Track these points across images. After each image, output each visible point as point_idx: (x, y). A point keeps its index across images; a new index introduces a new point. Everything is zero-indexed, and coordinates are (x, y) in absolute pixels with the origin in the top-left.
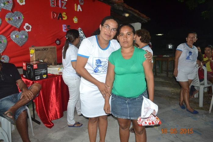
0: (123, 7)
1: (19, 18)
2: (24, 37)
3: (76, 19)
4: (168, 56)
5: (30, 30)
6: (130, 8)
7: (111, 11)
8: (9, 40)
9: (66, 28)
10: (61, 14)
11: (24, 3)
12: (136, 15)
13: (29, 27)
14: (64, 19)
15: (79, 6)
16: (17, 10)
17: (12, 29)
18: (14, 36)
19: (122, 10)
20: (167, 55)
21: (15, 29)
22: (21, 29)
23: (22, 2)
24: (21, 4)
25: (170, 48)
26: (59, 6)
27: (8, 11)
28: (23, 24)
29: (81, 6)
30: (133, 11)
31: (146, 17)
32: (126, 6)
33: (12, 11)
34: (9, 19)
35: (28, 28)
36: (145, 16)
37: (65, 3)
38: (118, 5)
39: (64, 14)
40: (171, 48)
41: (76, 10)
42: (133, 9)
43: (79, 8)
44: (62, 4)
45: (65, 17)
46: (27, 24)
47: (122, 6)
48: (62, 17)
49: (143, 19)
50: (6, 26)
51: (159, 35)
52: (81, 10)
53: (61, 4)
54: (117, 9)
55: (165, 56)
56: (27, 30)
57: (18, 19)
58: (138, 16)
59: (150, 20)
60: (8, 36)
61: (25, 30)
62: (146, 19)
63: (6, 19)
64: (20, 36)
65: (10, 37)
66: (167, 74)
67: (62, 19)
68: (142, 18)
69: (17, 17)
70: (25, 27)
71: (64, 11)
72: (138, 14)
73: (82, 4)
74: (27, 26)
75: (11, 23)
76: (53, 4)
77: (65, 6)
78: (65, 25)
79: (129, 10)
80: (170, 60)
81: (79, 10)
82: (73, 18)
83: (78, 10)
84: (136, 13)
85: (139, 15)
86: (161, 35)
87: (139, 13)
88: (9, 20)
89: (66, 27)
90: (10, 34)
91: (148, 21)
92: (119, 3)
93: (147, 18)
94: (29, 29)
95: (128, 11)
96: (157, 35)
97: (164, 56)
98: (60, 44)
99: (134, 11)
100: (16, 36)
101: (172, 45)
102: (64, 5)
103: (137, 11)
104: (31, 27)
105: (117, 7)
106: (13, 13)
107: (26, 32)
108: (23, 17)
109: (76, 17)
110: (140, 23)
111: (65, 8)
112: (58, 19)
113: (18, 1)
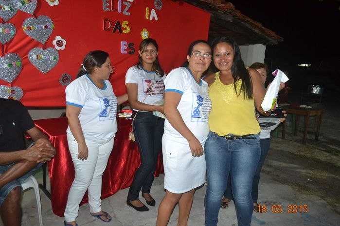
0: (233, 16)
1: (46, 27)
2: (51, 58)
4: (310, 107)
5: (63, 48)
6: (247, 19)
7: (211, 22)
8: (26, 63)
9: (126, 48)
10: (119, 24)
11: (57, 3)
12: (257, 31)
13: (62, 43)
14: (125, 32)
15: (153, 11)
17: (33, 44)
18: (34, 57)
19: (232, 22)
20: (307, 106)
21: (37, 44)
22: (47, 45)
24: (52, 4)
25: (314, 92)
26: (117, 10)
27: (28, 15)
28: (52, 38)
29: (157, 12)
30: (251, 24)
31: (276, 36)
32: (239, 14)
33: (35, 15)
34: (29, 28)
35: (60, 43)
36: (273, 34)
37: (129, 5)
38: (224, 13)
39: (124, 24)
40: (318, 93)
41: (147, 17)
42: (251, 21)
43: (153, 13)
44: (123, 7)
45: (126, 29)
46: (58, 38)
47: (231, 15)
48: (121, 29)
49: (271, 39)
50: (23, 39)
51: (304, 65)
52: (156, 19)
54: (223, 19)
55: (304, 106)
56: (58, 48)
57: (44, 28)
58: (260, 33)
59: (282, 40)
61: (54, 47)
62: (274, 38)
63: (24, 27)
64: (44, 57)
65: (27, 57)
67: (121, 32)
68: (267, 38)
69: (43, 26)
70: (54, 43)
71: (126, 18)
72: (261, 29)
73: (160, 8)
74: (59, 41)
75: (30, 34)
76: (107, 7)
77: (128, 11)
78: (126, 43)
79: (245, 22)
80: (311, 115)
81: (154, 18)
82: (141, 30)
83: (151, 19)
84: (257, 27)
85: (263, 31)
86: (307, 65)
87: (263, 28)
88: (28, 30)
89: (126, 45)
90: (27, 53)
91: (279, 42)
92: (226, 10)
93: (277, 38)
94: (61, 46)
95: (243, 23)
96: (299, 65)
97: (301, 106)
99: (254, 24)
101: (319, 88)
102: (127, 8)
103: (260, 25)
104: (65, 42)
105: (223, 16)
106: (36, 18)
107: (57, 50)
108: (53, 26)
109: (146, 30)
110: (264, 45)
111: (129, 14)
112: (114, 32)
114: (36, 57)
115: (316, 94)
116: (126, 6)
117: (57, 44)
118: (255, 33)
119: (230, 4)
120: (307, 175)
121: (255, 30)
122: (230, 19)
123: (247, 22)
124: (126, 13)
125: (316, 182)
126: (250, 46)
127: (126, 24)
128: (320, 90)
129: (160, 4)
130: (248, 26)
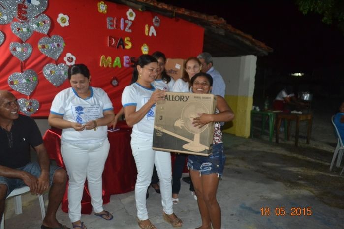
1: (58, 45)
2: (63, 73)
4: (300, 112)
6: (238, 32)
7: (205, 36)
8: (41, 78)
10: (122, 40)
12: (247, 43)
13: (72, 59)
14: (127, 47)
15: (152, 27)
16: (56, 34)
18: (48, 72)
19: (224, 35)
20: (298, 111)
21: (50, 61)
22: (59, 61)
23: (65, 22)
24: (63, 25)
25: (305, 99)
26: (119, 27)
27: (42, 35)
28: (63, 55)
29: (155, 28)
30: (243, 37)
31: (265, 46)
32: (230, 28)
33: (49, 35)
34: (44, 47)
35: (70, 60)
36: (263, 45)
37: (130, 24)
38: (217, 27)
39: (126, 40)
40: (307, 99)
41: (147, 34)
42: (242, 34)
43: (153, 31)
44: (125, 25)
45: (128, 45)
46: (69, 55)
47: (224, 29)
48: (124, 45)
49: (260, 50)
50: (39, 56)
52: (155, 34)
53: (123, 25)
54: (216, 33)
55: (295, 112)
56: (69, 64)
57: (56, 46)
58: (251, 45)
59: (272, 51)
61: (65, 63)
62: (265, 49)
63: (40, 46)
64: (57, 73)
65: (42, 73)
66: (296, 142)
67: (124, 47)
68: (258, 49)
69: (55, 44)
70: (66, 59)
71: (128, 35)
72: (251, 42)
73: (157, 24)
74: (69, 57)
75: (45, 52)
76: (111, 25)
77: (130, 28)
78: (128, 57)
79: (237, 35)
80: (301, 119)
81: (153, 34)
82: (142, 45)
83: (150, 35)
84: (247, 39)
85: (253, 43)
86: (300, 75)
87: (254, 40)
89: (129, 60)
90: (42, 69)
91: (268, 53)
92: (218, 24)
93: (267, 49)
94: (72, 62)
95: (234, 36)
96: (293, 74)
97: (292, 112)
98: (117, 85)
100: (51, 71)
102: (129, 26)
103: (250, 37)
104: (74, 58)
105: (215, 30)
106: (50, 38)
107: (68, 66)
108: (64, 45)
109: (145, 44)
110: (255, 55)
111: (130, 31)
112: (118, 47)
113: (59, 20)
115: (306, 101)
116: (127, 24)
117: (68, 60)
119: (222, 20)
120: (298, 173)
122: (222, 33)
123: (239, 35)
124: (127, 30)
125: (306, 178)
126: (242, 57)
127: (128, 41)
128: (310, 96)
130: (239, 38)
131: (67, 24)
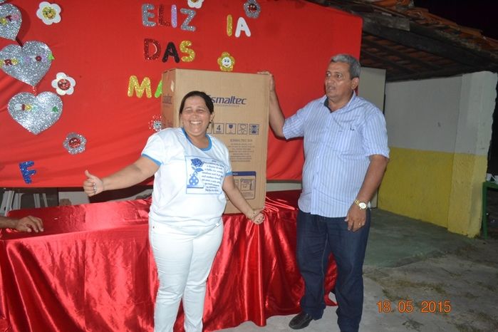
1: (39, 59)
3: (227, 58)
5: (70, 91)
7: (363, 32)
10: (174, 46)
12: (470, 45)
13: (68, 84)
14: (185, 59)
15: (241, 21)
17: (16, 87)
18: (18, 107)
19: (409, 30)
21: (24, 88)
22: (43, 85)
23: (51, 17)
24: (48, 22)
26: (169, 23)
27: (7, 42)
28: (51, 75)
29: (249, 22)
30: (456, 32)
32: (423, 14)
33: (19, 41)
34: (9, 63)
35: (64, 85)
37: (192, 15)
38: (393, 15)
39: (184, 46)
41: (229, 32)
42: (453, 26)
43: (242, 26)
44: (181, 18)
45: (188, 55)
46: (61, 76)
47: (407, 16)
48: (178, 55)
50: (1, 80)
52: (248, 34)
53: (176, 18)
54: (391, 27)
56: (61, 92)
60: (3, 106)
61: (54, 91)
64: (37, 109)
65: (6, 109)
67: (178, 60)
70: (55, 84)
71: (187, 35)
72: (478, 41)
73: (256, 15)
74: (62, 81)
76: (150, 19)
77: (191, 24)
79: (441, 29)
81: (243, 33)
82: (220, 55)
83: (238, 34)
84: (469, 37)
85: (485, 45)
87: (484, 38)
88: (8, 65)
90: (7, 101)
92: (394, 8)
94: (67, 89)
95: (437, 31)
100: (25, 106)
102: (189, 20)
103: (476, 33)
104: (73, 82)
105: (390, 20)
106: (22, 46)
107: (58, 95)
108: (51, 57)
109: (227, 54)
111: (192, 28)
112: (164, 60)
113: (40, 14)
114: (21, 108)
116: (187, 15)
117: (60, 86)
118: (468, 50)
121: (467, 44)
122: (404, 25)
123: (445, 28)
124: (186, 26)
127: (187, 47)
129: (255, 9)
130: (449, 36)
131: (57, 19)
